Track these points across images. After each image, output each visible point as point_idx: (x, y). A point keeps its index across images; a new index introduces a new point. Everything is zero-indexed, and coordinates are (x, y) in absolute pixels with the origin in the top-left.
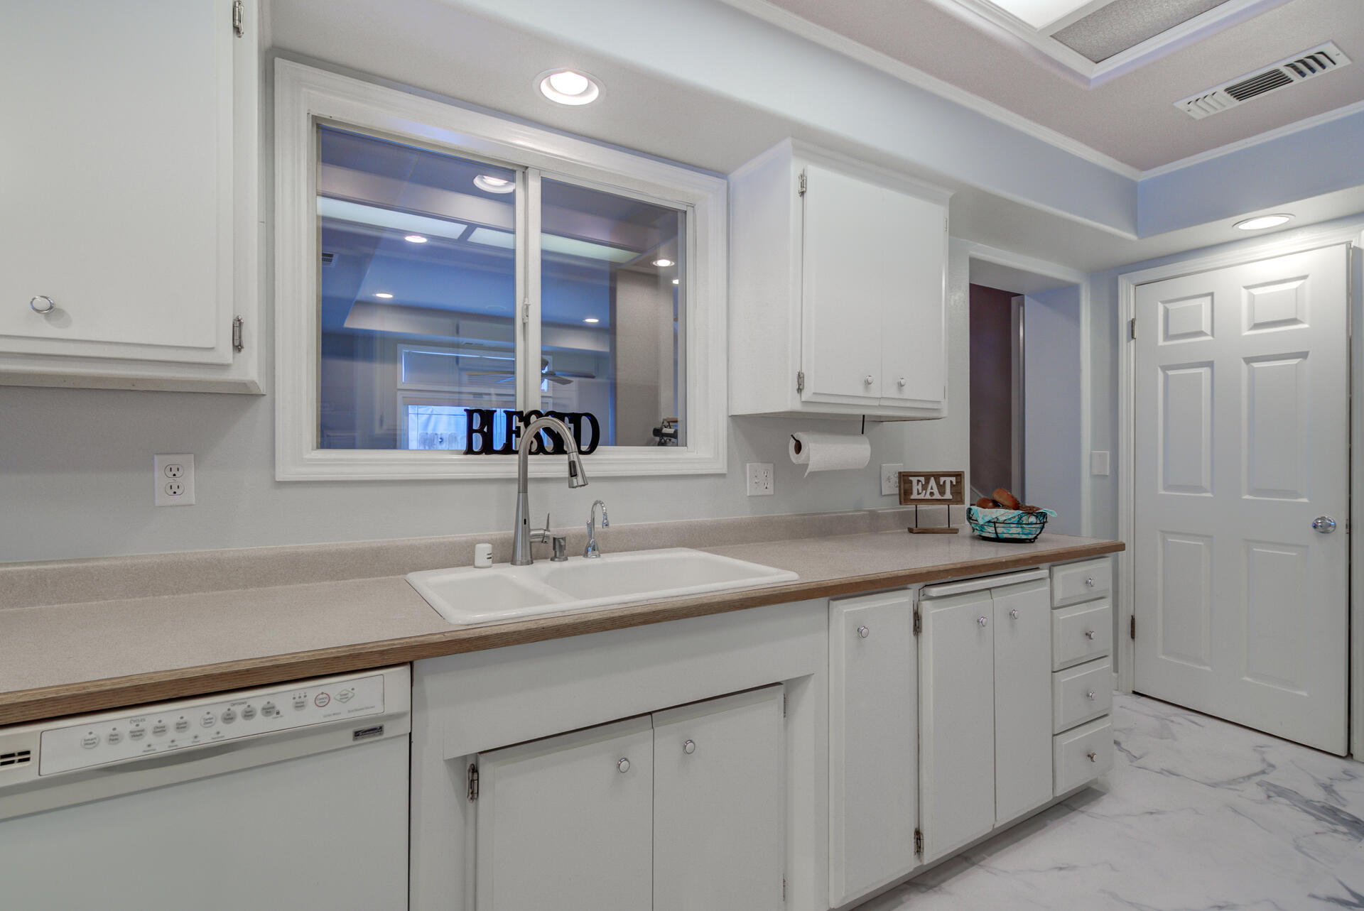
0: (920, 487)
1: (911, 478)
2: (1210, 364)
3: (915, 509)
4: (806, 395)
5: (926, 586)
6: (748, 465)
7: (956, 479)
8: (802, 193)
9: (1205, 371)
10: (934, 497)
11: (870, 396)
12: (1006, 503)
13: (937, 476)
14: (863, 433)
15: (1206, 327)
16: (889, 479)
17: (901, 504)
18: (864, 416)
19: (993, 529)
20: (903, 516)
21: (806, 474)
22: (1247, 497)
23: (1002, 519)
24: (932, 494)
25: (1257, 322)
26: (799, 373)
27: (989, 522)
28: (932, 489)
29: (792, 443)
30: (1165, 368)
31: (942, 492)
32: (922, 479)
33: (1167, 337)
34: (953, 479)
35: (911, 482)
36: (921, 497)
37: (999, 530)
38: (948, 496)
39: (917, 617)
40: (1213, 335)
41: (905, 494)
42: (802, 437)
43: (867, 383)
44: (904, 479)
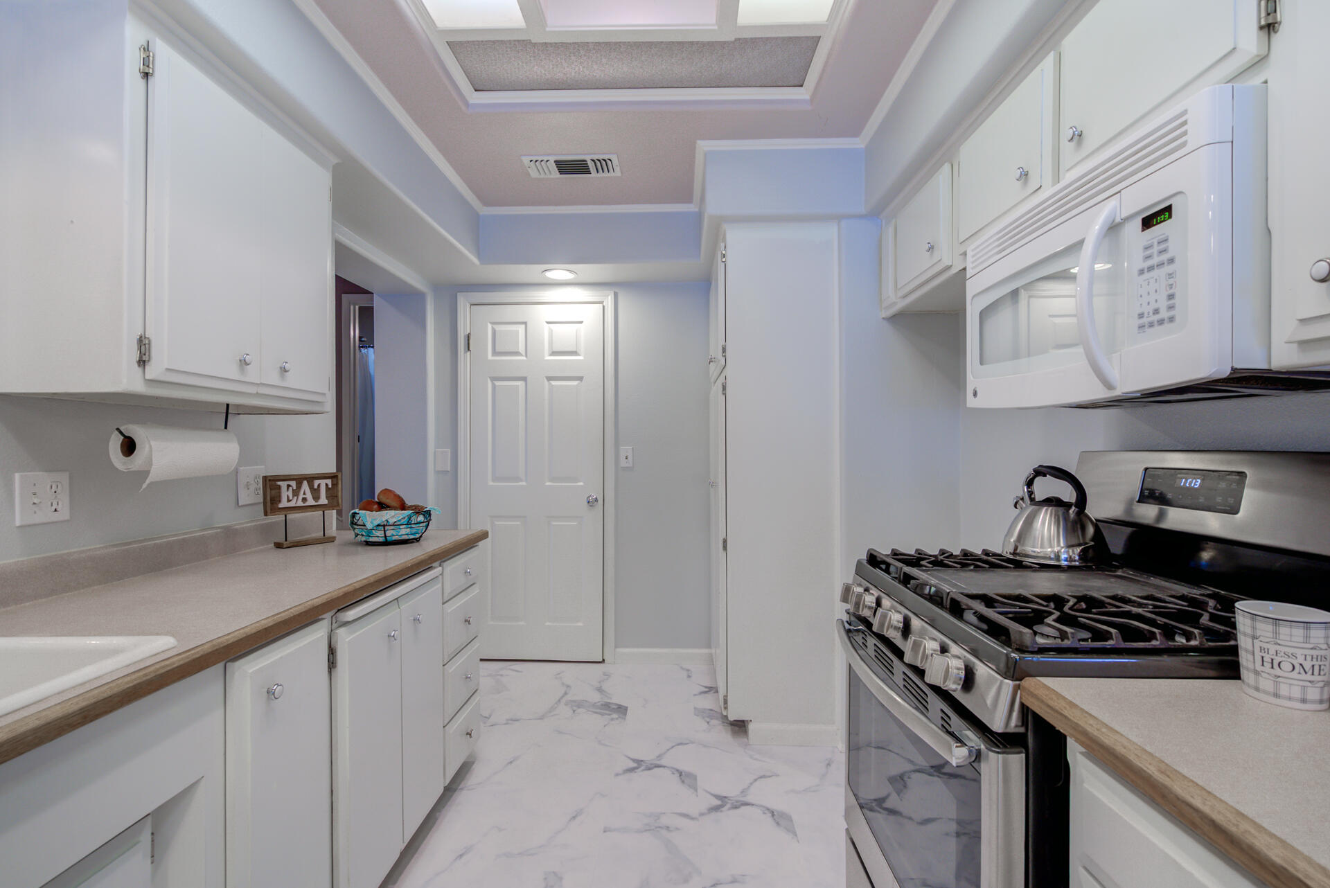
0: (290, 493)
1: (279, 483)
2: (524, 379)
3: (284, 518)
4: (153, 371)
5: (339, 610)
6: (17, 476)
7: (332, 481)
8: (146, 76)
9: (520, 384)
10: (307, 504)
11: (245, 380)
12: (394, 504)
13: (310, 479)
14: (226, 428)
15: (521, 349)
16: (247, 486)
17: (266, 514)
18: (228, 405)
19: (383, 532)
20: (269, 529)
21: (144, 486)
22: (547, 484)
23: (391, 521)
24: (304, 500)
25: (554, 350)
26: (141, 337)
27: (378, 525)
28: (304, 494)
29: (115, 442)
30: (493, 379)
31: (316, 498)
32: (293, 483)
33: (495, 353)
34: (329, 482)
35: (279, 487)
36: (292, 504)
37: (388, 533)
38: (323, 500)
39: (332, 651)
40: (526, 356)
41: (271, 503)
43: (244, 363)
44: (271, 485)
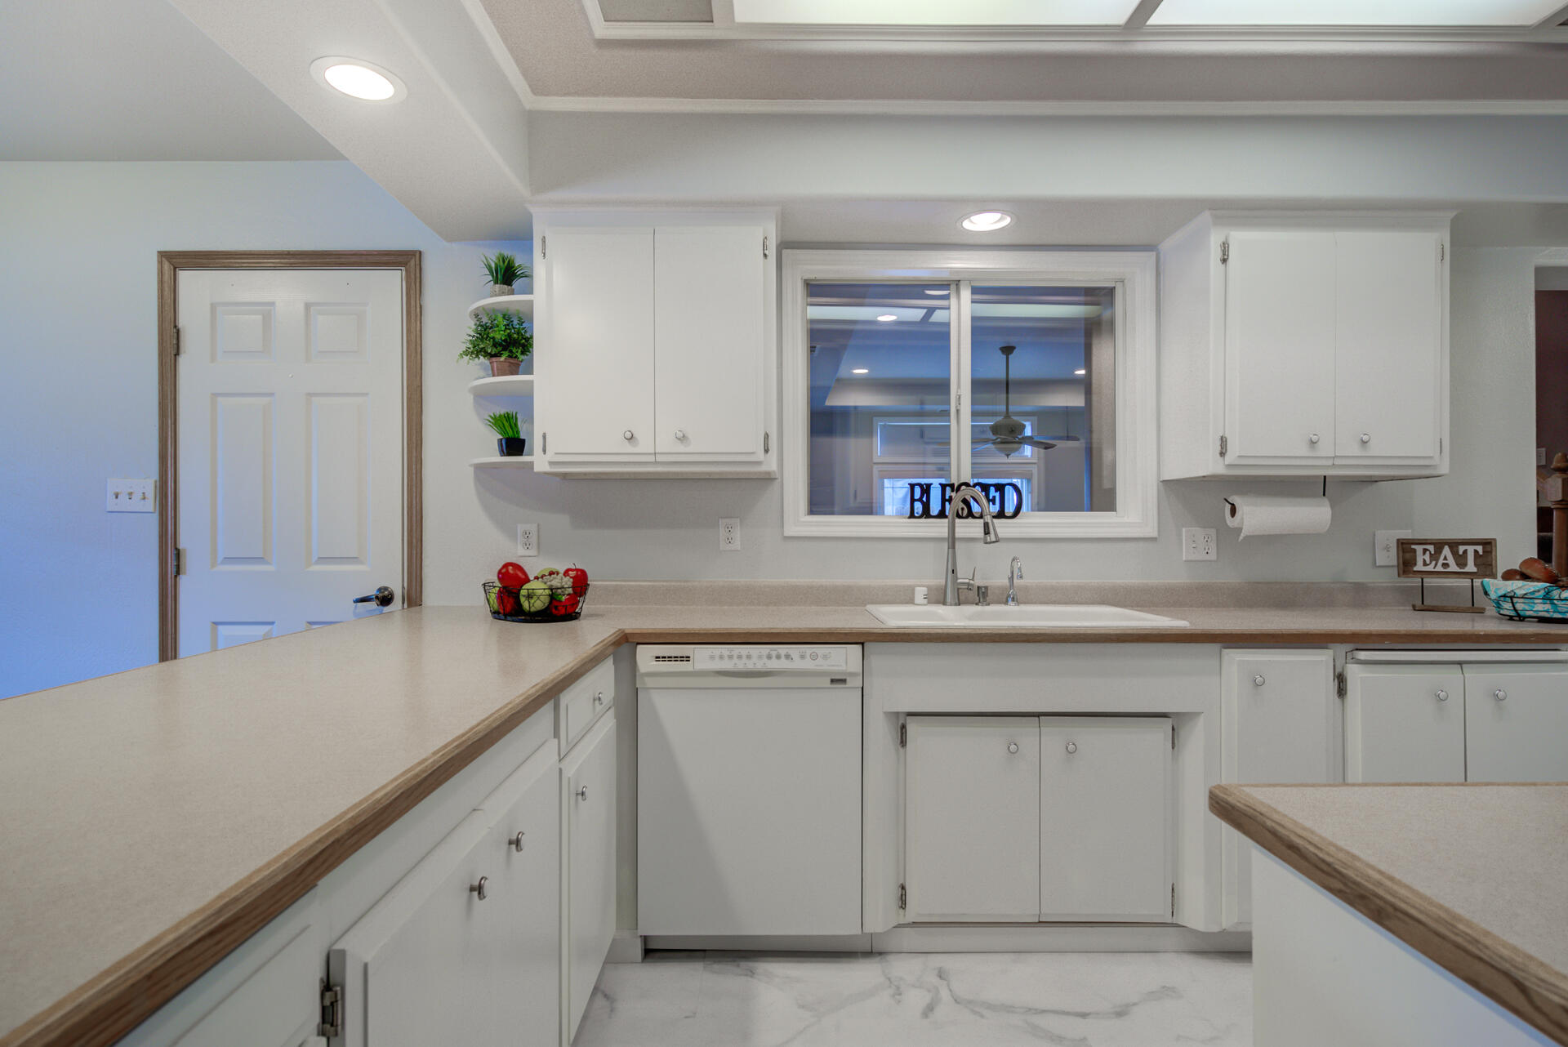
0: (1427, 557)
1: (1413, 547)
3: (1420, 582)
4: (1230, 458)
6: (1184, 529)
7: (1483, 548)
8: (1224, 261)
10: (1448, 570)
11: (1318, 454)
12: (1535, 575)
13: (1453, 545)
14: (1324, 495)
16: (1387, 549)
17: (1399, 576)
18: (1325, 477)
19: (1511, 605)
20: (1405, 591)
23: (1520, 592)
24: (1445, 565)
26: (1222, 437)
27: (1504, 596)
28: (1445, 558)
29: (1228, 507)
31: (1462, 564)
32: (1431, 548)
34: (1480, 549)
35: (1414, 551)
36: (1430, 568)
37: (1519, 606)
38: (1471, 567)
39: (1341, 679)
41: (1406, 564)
42: (1237, 500)
43: (1313, 443)
44: (1406, 549)
